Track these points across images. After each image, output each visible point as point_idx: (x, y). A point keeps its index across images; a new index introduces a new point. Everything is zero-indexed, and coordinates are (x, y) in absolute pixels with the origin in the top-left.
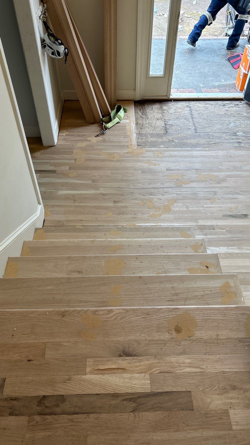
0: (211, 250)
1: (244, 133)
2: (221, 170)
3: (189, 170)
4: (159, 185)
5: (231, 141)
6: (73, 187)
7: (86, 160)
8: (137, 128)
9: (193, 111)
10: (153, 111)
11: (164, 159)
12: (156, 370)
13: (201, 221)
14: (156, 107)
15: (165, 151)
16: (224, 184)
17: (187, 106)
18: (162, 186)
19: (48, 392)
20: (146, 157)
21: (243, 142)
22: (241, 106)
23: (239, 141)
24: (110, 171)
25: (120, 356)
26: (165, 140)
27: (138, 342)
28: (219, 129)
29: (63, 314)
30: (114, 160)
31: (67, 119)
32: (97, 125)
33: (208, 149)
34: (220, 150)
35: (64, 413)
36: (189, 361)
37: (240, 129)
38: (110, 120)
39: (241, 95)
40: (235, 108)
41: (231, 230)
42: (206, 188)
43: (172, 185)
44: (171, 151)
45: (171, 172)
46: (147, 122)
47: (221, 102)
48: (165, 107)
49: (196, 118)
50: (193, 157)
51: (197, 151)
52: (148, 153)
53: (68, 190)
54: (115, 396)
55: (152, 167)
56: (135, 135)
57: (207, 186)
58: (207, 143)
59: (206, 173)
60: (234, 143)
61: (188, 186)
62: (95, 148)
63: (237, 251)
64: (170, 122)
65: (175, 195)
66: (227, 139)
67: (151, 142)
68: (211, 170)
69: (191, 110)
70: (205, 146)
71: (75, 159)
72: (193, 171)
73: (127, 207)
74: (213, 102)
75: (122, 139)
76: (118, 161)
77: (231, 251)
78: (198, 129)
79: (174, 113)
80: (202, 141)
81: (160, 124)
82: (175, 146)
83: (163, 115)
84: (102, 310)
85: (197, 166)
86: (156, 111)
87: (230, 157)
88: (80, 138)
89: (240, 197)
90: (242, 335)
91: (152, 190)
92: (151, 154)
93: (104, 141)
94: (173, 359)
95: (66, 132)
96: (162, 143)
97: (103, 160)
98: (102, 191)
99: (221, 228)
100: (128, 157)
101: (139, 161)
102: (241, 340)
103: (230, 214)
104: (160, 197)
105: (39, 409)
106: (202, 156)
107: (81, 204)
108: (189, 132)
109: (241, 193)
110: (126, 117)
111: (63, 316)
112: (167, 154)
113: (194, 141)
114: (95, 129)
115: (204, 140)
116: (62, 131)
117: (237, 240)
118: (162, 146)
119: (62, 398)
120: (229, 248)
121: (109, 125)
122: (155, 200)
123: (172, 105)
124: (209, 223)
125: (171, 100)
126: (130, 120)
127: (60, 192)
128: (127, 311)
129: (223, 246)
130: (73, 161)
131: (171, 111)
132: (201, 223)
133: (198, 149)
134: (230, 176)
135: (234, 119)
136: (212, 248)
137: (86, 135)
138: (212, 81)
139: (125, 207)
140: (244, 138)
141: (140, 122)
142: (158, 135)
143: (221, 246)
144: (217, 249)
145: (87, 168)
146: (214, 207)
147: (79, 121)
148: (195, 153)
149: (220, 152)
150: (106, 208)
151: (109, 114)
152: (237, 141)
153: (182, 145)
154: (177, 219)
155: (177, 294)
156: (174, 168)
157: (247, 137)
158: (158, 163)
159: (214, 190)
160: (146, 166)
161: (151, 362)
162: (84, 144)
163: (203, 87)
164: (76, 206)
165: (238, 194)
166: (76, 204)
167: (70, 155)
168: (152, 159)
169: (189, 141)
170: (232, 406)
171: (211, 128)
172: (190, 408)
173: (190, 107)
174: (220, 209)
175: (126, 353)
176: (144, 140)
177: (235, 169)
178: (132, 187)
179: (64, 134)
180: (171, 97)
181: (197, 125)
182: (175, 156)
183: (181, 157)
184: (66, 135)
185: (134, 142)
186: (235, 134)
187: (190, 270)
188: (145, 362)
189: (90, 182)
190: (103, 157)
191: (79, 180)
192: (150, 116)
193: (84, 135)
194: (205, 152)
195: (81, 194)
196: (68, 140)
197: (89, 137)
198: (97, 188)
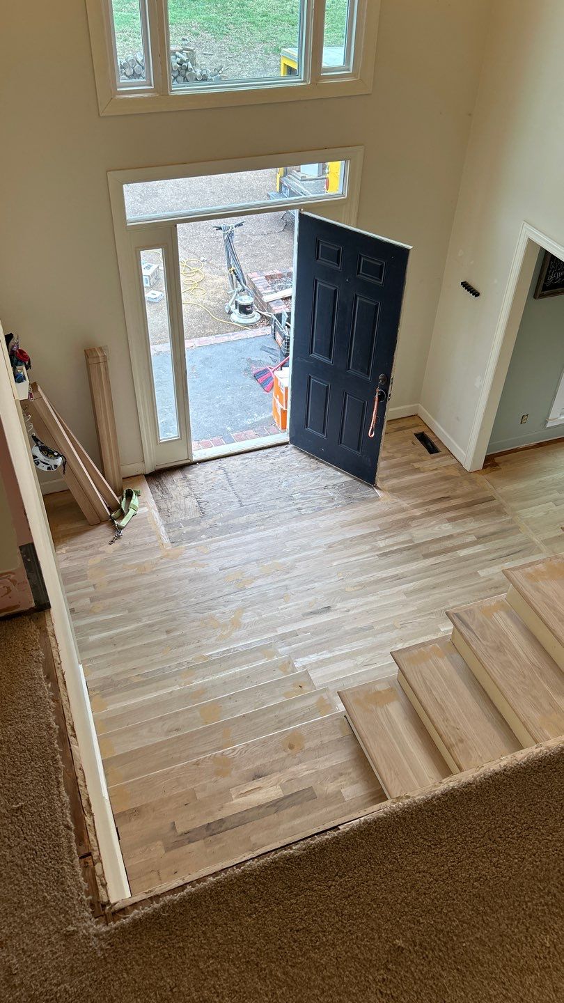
0: (300, 663)
1: (302, 493)
2: (286, 555)
3: (248, 563)
4: (216, 594)
5: (289, 509)
6: (106, 625)
7: (110, 582)
8: (162, 517)
9: (229, 474)
10: (175, 484)
11: (212, 555)
12: (283, 781)
13: (280, 628)
14: (177, 477)
15: (211, 542)
16: (296, 573)
17: (220, 468)
18: (220, 594)
19: (210, 820)
20: (188, 558)
21: (304, 507)
22: (289, 452)
23: (298, 506)
24: (147, 591)
25: (254, 779)
26: (205, 526)
27: (264, 765)
28: (269, 495)
29: (197, 763)
30: (146, 572)
31: (58, 525)
32: (105, 525)
33: (263, 527)
34: (278, 525)
35: (227, 829)
36: (305, 766)
37: (295, 488)
38: (122, 515)
39: (285, 437)
40: (282, 458)
41: (316, 631)
42: (274, 583)
43: (232, 590)
44: (218, 541)
45: (226, 571)
46: (173, 503)
47: (261, 451)
48: (190, 476)
49: (236, 484)
50: (247, 543)
51: (249, 534)
52: (189, 551)
53: (100, 632)
54: (260, 807)
55: (200, 570)
56: (163, 528)
57: (275, 580)
58: (259, 518)
59: (271, 562)
60: (292, 511)
61: (253, 585)
62: (115, 560)
63: (328, 656)
64: (204, 498)
65: (239, 603)
66: (284, 508)
67: (187, 533)
68: (274, 557)
69: (226, 473)
70: (259, 523)
71: (94, 585)
72: (253, 563)
73: (185, 635)
74: (252, 453)
75: (147, 539)
76: (153, 572)
77: (321, 657)
78: (243, 500)
79: (205, 481)
80: (253, 517)
81: (191, 503)
82: (221, 532)
83: (191, 489)
84: (226, 751)
85: (255, 555)
86: (179, 483)
87: (293, 533)
88: (89, 552)
89: (316, 585)
90: (339, 736)
91: (210, 603)
92: (192, 552)
93: (124, 547)
94: (294, 769)
95: (65, 546)
96: (203, 531)
97: (132, 577)
98: (146, 621)
99: (305, 631)
100: (164, 563)
101: (180, 566)
102: (339, 740)
103: (310, 610)
104: (222, 609)
105: (208, 833)
106: (258, 540)
107: (126, 647)
108: (233, 508)
109: (317, 579)
110: (143, 504)
111: (198, 765)
112: (214, 546)
113: (243, 520)
114: (103, 532)
115: (255, 515)
116: (59, 547)
117: (326, 642)
118: (203, 536)
119: (222, 821)
120: (320, 654)
121: (123, 522)
122: (218, 615)
123: (199, 469)
124: (290, 628)
125: (195, 463)
126: (148, 507)
127: (91, 639)
128: (248, 745)
129: (312, 654)
130: (92, 589)
131: (201, 479)
132: (281, 631)
133: (250, 530)
134: (299, 560)
135: (285, 474)
136: (301, 659)
137: (96, 545)
138: (242, 418)
139: (183, 635)
140: (303, 501)
141: (163, 506)
142: (193, 520)
143: (310, 654)
144: (306, 659)
145: (115, 594)
146: (290, 606)
147: (77, 525)
148: (248, 538)
149: (278, 528)
150: (159, 643)
151: (119, 506)
152: (295, 507)
153: (228, 529)
154: (252, 634)
155: (281, 721)
156: (227, 565)
157: (306, 498)
158: (205, 562)
159: (284, 583)
160: (191, 570)
161: (278, 776)
162: (98, 559)
163: (232, 431)
164: (119, 652)
165: (313, 581)
166: (119, 649)
167: (84, 580)
168: (197, 558)
169: (236, 521)
170: (342, 786)
171: (259, 495)
172: (314, 797)
173: (223, 468)
174: (297, 607)
175: (257, 776)
176: (177, 533)
177: (303, 548)
178: (183, 605)
179: (64, 551)
180: (195, 459)
181: (240, 495)
182: (225, 548)
183: (232, 547)
184: (67, 551)
185: (166, 541)
186: (291, 498)
187: (286, 695)
188: (274, 778)
189: (125, 613)
190: (130, 572)
191: (111, 614)
192: (173, 494)
193: (92, 546)
194: (261, 533)
195: (121, 633)
196: (73, 558)
197: (101, 546)
198: (139, 619)
